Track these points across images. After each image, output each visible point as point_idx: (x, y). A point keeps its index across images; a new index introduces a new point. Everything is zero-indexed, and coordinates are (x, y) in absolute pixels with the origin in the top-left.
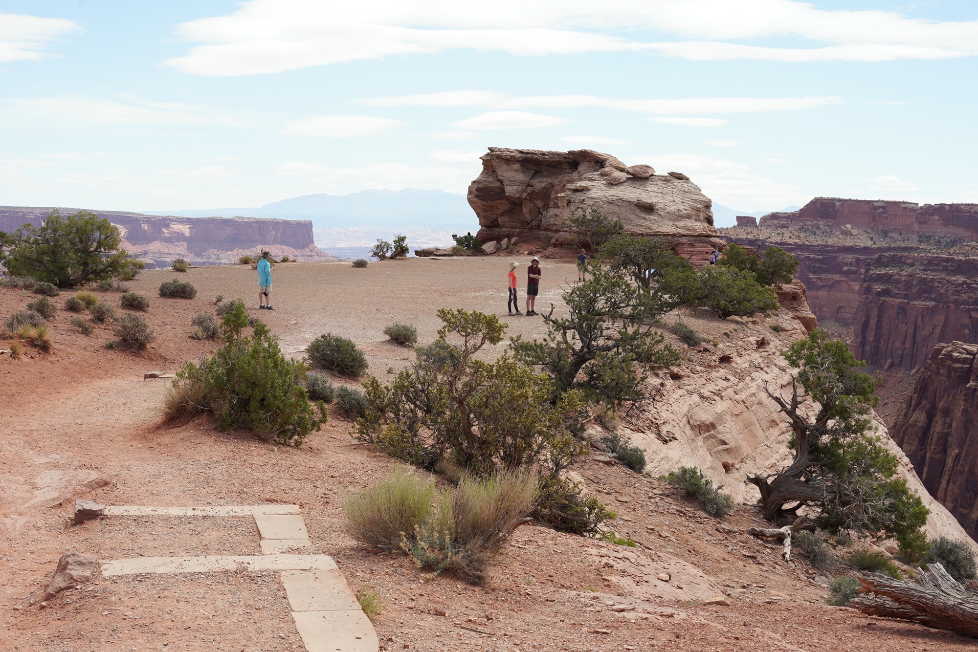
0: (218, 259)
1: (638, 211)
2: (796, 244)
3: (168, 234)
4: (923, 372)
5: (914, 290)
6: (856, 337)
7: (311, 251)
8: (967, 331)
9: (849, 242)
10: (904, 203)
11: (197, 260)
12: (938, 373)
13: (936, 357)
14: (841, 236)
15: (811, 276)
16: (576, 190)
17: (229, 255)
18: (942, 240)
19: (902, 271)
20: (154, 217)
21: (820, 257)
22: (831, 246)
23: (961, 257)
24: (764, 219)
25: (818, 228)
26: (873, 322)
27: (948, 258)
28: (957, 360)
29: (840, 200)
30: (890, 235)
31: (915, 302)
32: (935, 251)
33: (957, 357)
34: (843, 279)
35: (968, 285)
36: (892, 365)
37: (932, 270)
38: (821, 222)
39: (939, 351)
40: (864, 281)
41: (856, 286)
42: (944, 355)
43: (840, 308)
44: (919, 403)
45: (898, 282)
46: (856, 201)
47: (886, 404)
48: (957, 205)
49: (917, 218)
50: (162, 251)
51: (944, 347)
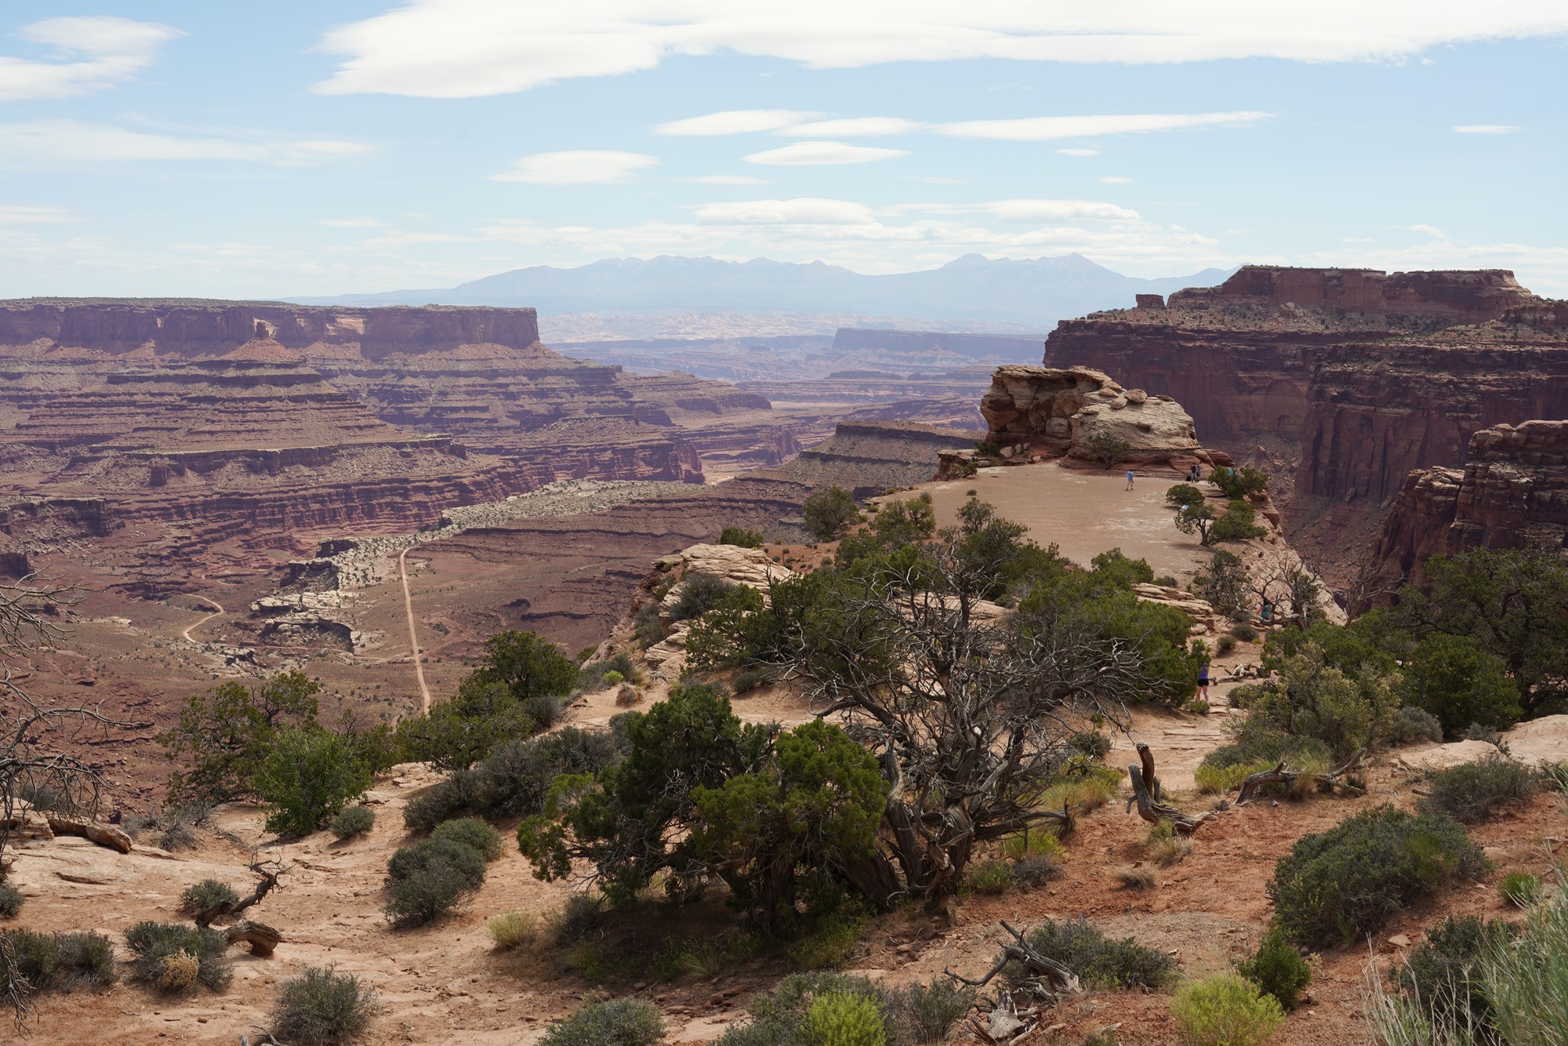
0: (405, 365)
1: (1138, 432)
2: (1219, 331)
3: (334, 331)
4: (1395, 508)
5: (1382, 394)
6: (1306, 458)
7: (535, 350)
8: (1456, 448)
9: (1292, 327)
10: (1365, 271)
11: (376, 367)
12: (1415, 509)
13: (1412, 488)
14: (1280, 319)
15: (1241, 374)
16: (1087, 414)
17: (421, 360)
18: (1419, 321)
19: (1365, 367)
20: (313, 308)
21: (1253, 348)
22: (1268, 333)
23: (1445, 348)
24: (1174, 298)
25: (1249, 309)
26: (1328, 437)
27: (1427, 349)
28: (1439, 491)
29: (1278, 269)
30: (1348, 315)
31: (1384, 410)
32: (1409, 339)
33: (1438, 487)
34: (1285, 377)
35: (1455, 384)
36: (1355, 496)
37: (1406, 366)
38: (1252, 301)
39: (1415, 479)
40: (1314, 382)
41: (1303, 387)
42: (1421, 485)
43: (1282, 418)
44: (1391, 549)
45: (1360, 382)
46: (1301, 270)
47: (1349, 549)
48: (1438, 272)
49: (1384, 292)
50: (327, 355)
51: (1421, 474)
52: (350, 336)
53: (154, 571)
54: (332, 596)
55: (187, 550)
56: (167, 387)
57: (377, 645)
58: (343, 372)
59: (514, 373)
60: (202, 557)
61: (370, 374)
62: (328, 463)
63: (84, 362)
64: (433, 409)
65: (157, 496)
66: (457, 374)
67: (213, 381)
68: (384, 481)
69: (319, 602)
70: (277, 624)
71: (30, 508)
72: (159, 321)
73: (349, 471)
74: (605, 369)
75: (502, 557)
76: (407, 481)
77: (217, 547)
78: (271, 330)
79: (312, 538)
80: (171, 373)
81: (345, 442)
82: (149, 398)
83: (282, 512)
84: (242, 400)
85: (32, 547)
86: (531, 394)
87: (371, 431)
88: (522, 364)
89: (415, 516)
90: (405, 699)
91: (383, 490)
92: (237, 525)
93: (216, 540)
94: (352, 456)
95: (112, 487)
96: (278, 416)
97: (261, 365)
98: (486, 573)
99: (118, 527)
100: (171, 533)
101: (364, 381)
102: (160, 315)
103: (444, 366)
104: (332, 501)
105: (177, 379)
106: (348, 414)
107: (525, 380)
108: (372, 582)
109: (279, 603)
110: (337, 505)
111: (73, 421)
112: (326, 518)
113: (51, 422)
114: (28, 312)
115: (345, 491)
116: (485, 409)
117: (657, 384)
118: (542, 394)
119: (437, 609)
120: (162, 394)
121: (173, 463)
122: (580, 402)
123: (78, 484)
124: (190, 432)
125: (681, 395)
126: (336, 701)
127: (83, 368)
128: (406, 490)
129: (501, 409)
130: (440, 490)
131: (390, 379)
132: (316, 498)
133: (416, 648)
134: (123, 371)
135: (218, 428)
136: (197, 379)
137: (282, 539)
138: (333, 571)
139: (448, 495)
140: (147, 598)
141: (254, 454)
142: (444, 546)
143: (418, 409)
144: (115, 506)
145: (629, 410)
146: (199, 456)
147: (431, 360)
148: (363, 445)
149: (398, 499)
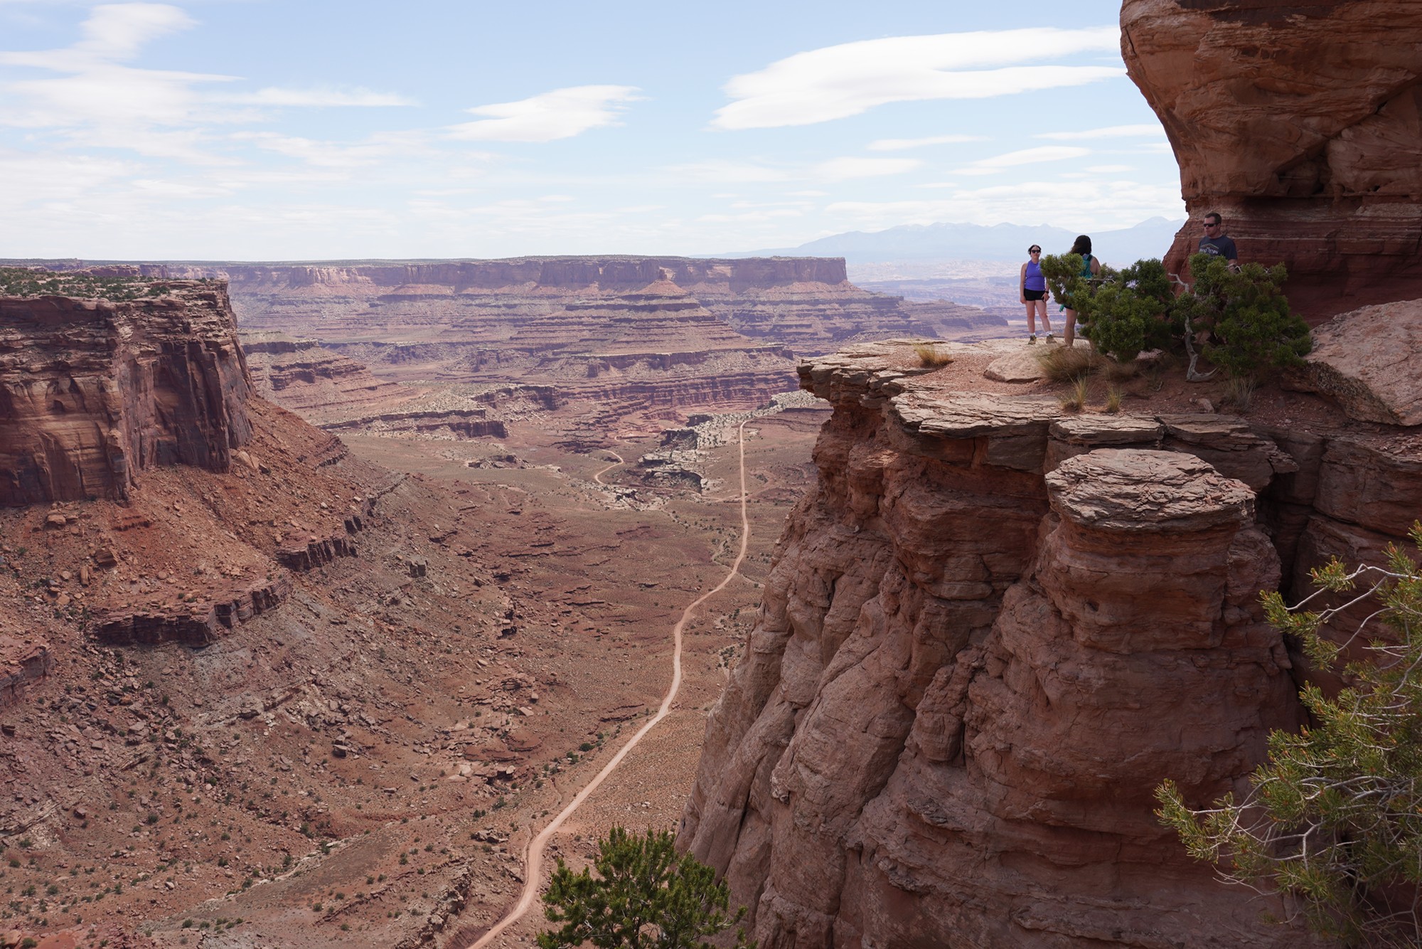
0: (757, 296)
3: (712, 275)
7: (844, 286)
11: (739, 298)
17: (768, 293)
50: (707, 291)
52: (722, 278)
53: (583, 434)
54: (692, 454)
55: (605, 420)
56: (603, 312)
57: (718, 489)
58: (717, 302)
59: (830, 302)
60: (616, 424)
61: (735, 303)
62: (700, 362)
63: (555, 297)
64: (775, 326)
65: (591, 383)
66: (792, 303)
67: (630, 308)
68: (738, 375)
69: (684, 458)
70: (653, 472)
71: (509, 391)
72: (601, 270)
73: (717, 368)
74: (892, 298)
75: (809, 428)
76: (753, 374)
77: (626, 418)
78: (669, 276)
79: (686, 412)
80: (605, 303)
81: (713, 348)
82: (591, 320)
83: (670, 395)
84: (647, 320)
85: (509, 416)
86: (841, 316)
87: (731, 341)
88: (835, 296)
89: (758, 398)
90: (731, 529)
91: (737, 380)
92: (640, 404)
93: (626, 413)
94: (717, 357)
95: (564, 378)
96: (670, 331)
97: (661, 297)
98: (797, 439)
99: (564, 404)
100: (596, 407)
101: (731, 308)
102: (601, 266)
103: (783, 297)
104: (703, 388)
105: (608, 307)
106: (716, 329)
107: (837, 306)
108: (720, 444)
109: (656, 458)
110: (706, 391)
111: (544, 335)
112: (699, 399)
113: (531, 335)
114: (522, 266)
115: (712, 381)
116: (809, 326)
117: (928, 308)
118: (848, 316)
119: (761, 465)
120: (599, 317)
121: (602, 362)
122: (874, 321)
123: (544, 376)
124: (615, 342)
125: (944, 316)
126: (684, 530)
127: (554, 301)
128: (753, 380)
129: (820, 326)
130: (775, 381)
131: (748, 307)
132: (694, 386)
133: (744, 492)
134: (578, 302)
135: (632, 339)
136: (621, 307)
137: (669, 413)
138: (694, 436)
139: (780, 384)
140: (577, 452)
141: (654, 356)
142: (770, 420)
143: (765, 326)
144: (565, 390)
145: (908, 326)
146: (618, 358)
147: (775, 293)
148: (725, 351)
149: (747, 387)
